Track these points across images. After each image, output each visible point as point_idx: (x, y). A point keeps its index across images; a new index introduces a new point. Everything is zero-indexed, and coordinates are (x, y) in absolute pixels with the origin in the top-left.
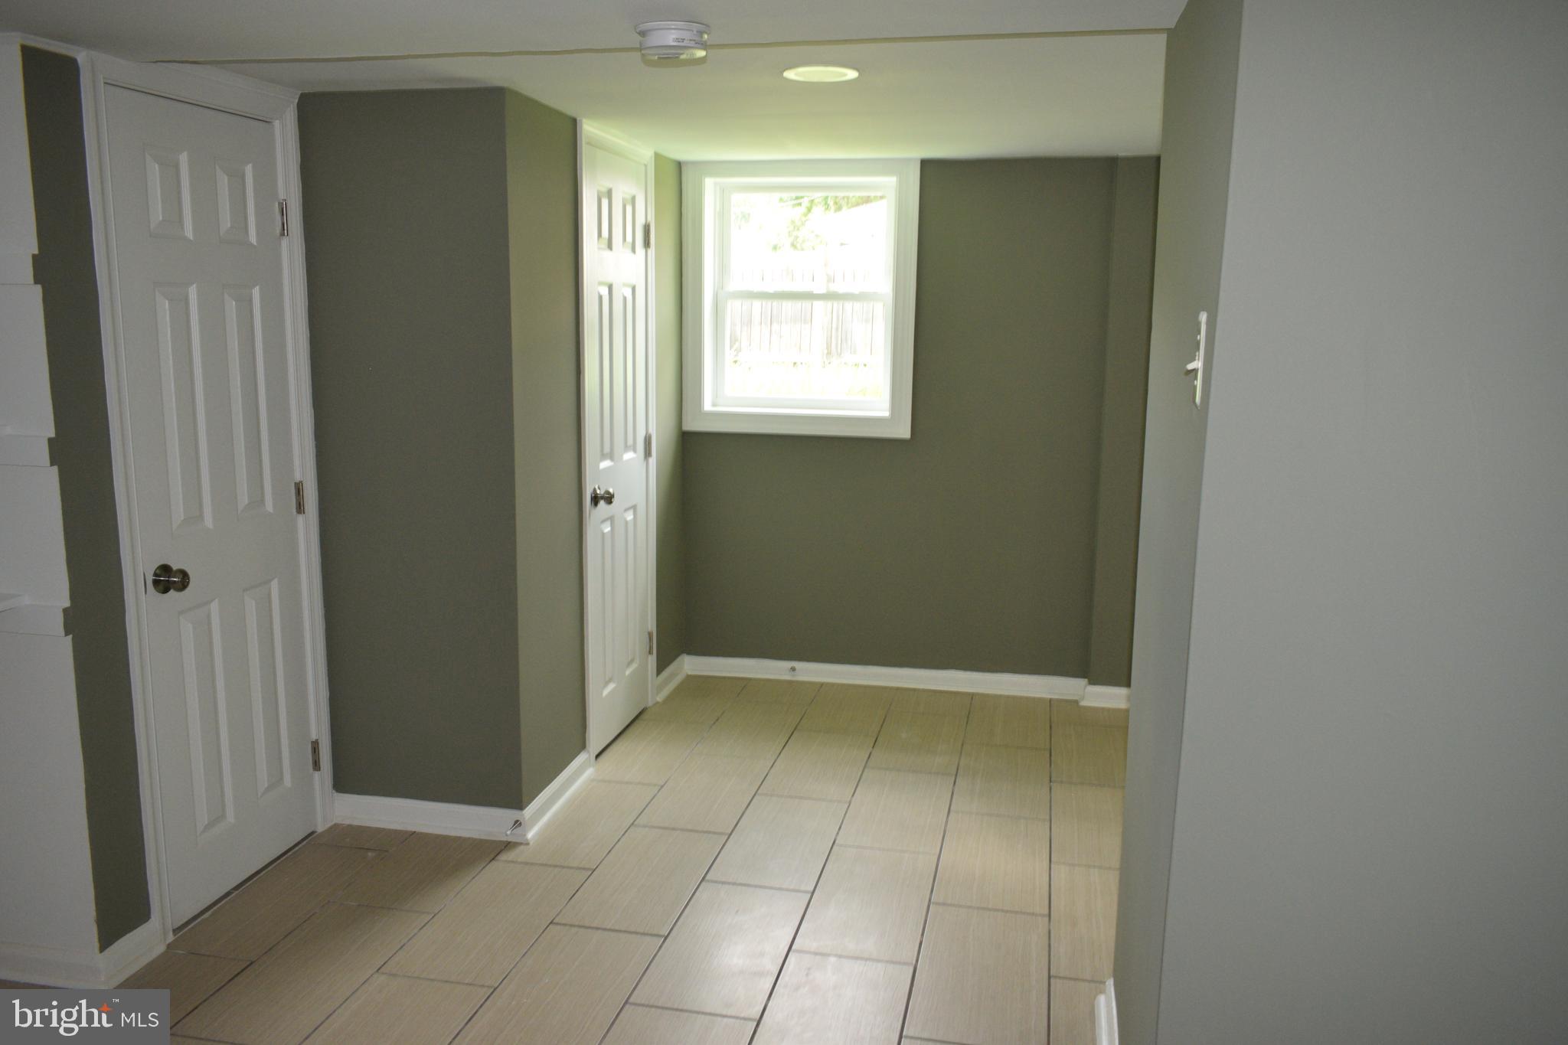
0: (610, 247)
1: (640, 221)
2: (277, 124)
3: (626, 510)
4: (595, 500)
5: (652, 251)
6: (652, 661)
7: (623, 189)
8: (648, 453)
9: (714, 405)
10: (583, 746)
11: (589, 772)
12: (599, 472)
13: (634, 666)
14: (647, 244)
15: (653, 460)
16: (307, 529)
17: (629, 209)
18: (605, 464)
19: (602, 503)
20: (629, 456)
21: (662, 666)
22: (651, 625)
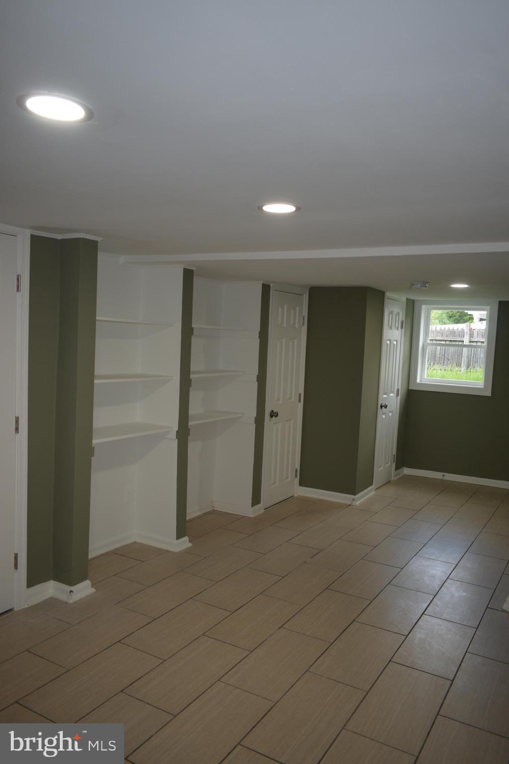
0: (391, 329)
1: (401, 320)
2: (304, 295)
3: (390, 412)
4: (381, 407)
5: (403, 330)
6: (394, 465)
7: (396, 310)
8: (398, 395)
9: (420, 381)
10: (372, 484)
11: (373, 493)
12: (383, 398)
13: (389, 464)
14: (402, 328)
15: (399, 397)
16: (300, 406)
17: (397, 317)
18: (385, 396)
19: (383, 408)
20: (392, 395)
21: (397, 468)
22: (394, 452)
